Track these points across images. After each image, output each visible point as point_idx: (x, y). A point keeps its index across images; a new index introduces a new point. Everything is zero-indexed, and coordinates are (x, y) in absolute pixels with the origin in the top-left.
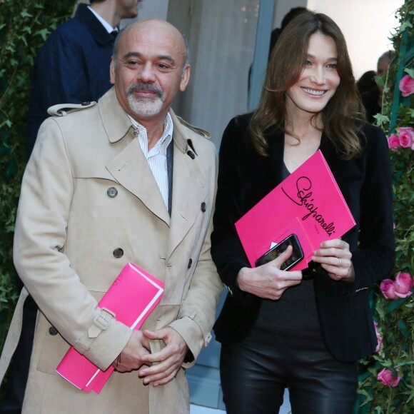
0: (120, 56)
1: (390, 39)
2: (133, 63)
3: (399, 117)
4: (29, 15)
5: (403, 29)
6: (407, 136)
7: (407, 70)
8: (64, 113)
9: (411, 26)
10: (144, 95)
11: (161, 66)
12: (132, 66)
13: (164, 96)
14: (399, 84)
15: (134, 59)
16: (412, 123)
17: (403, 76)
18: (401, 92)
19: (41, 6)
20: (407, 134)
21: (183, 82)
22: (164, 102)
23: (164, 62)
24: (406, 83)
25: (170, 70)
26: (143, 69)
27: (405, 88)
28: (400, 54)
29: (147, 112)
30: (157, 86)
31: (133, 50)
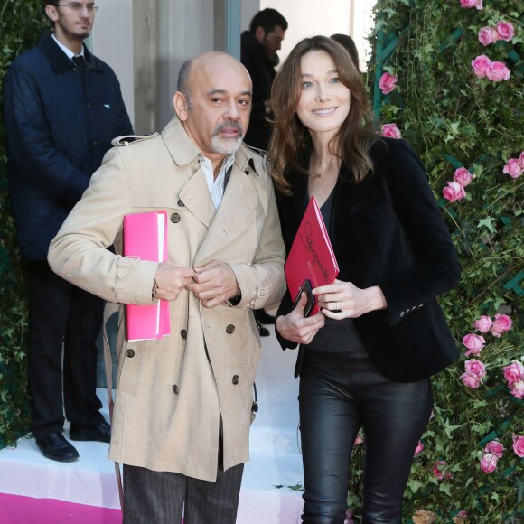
1: (365, 38)
2: (216, 100)
3: (381, 115)
4: (12, 51)
5: (379, 28)
7: (385, 68)
8: (126, 143)
9: (386, 24)
14: (378, 82)
15: (217, 96)
16: (394, 119)
17: (382, 74)
18: (381, 90)
19: (21, 41)
20: (391, 130)
24: (386, 81)
27: (385, 86)
28: (378, 52)
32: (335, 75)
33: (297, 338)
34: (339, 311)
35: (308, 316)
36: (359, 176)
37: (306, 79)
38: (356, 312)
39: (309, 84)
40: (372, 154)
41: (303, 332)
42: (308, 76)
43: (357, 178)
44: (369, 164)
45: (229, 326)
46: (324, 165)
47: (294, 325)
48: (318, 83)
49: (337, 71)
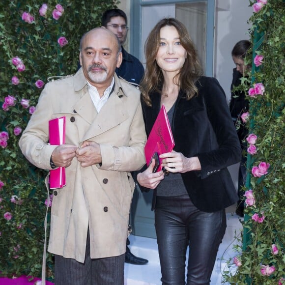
0: (83, 50)
2: (90, 53)
6: (258, 88)
7: (256, 52)
8: (53, 80)
10: (97, 71)
11: (105, 54)
12: (89, 55)
13: (108, 71)
15: (90, 50)
21: (118, 63)
22: (108, 74)
23: (106, 51)
25: (109, 56)
26: (95, 56)
28: (254, 44)
29: (99, 79)
30: (103, 65)
31: (89, 46)
32: (178, 40)
33: (148, 185)
34: (174, 168)
35: (156, 172)
36: (190, 96)
37: (162, 41)
38: (184, 169)
39: (164, 44)
40: (197, 85)
41: (152, 181)
42: (164, 39)
43: (188, 97)
44: (195, 89)
45: (105, 179)
46: (170, 90)
47: (147, 177)
48: (169, 44)
49: (180, 38)
